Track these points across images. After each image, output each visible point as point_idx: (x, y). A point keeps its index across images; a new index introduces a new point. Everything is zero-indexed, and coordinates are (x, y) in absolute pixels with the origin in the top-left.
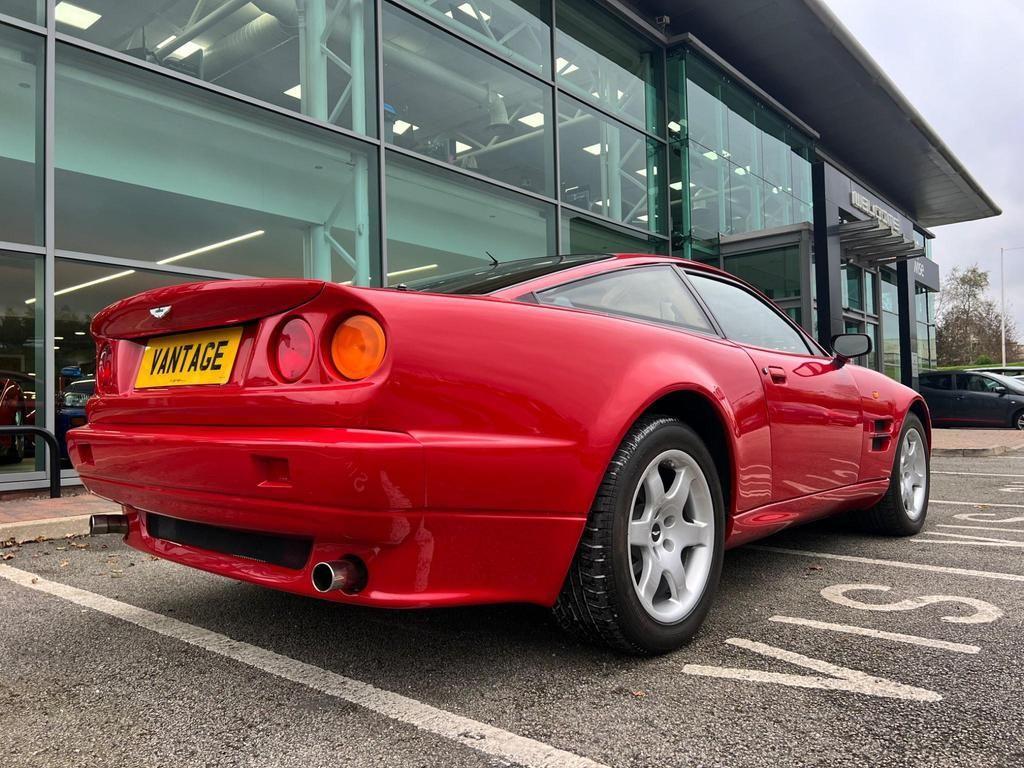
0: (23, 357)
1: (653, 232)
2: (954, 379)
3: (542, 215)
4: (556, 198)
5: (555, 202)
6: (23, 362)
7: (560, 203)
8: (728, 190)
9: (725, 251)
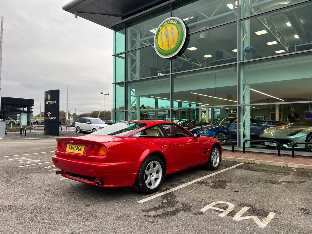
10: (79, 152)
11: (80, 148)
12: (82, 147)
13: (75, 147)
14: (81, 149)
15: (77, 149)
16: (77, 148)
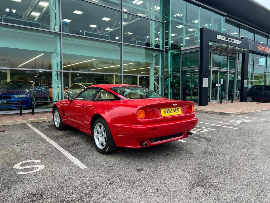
0: (28, 77)
1: (161, 48)
2: (263, 87)
3: (119, 46)
4: (122, 42)
5: (121, 43)
6: (28, 78)
7: (122, 43)
8: (186, 35)
9: (182, 52)
10: (178, 113)
11: (177, 110)
12: (178, 109)
13: (171, 110)
14: (179, 110)
15: (174, 112)
16: (174, 110)
